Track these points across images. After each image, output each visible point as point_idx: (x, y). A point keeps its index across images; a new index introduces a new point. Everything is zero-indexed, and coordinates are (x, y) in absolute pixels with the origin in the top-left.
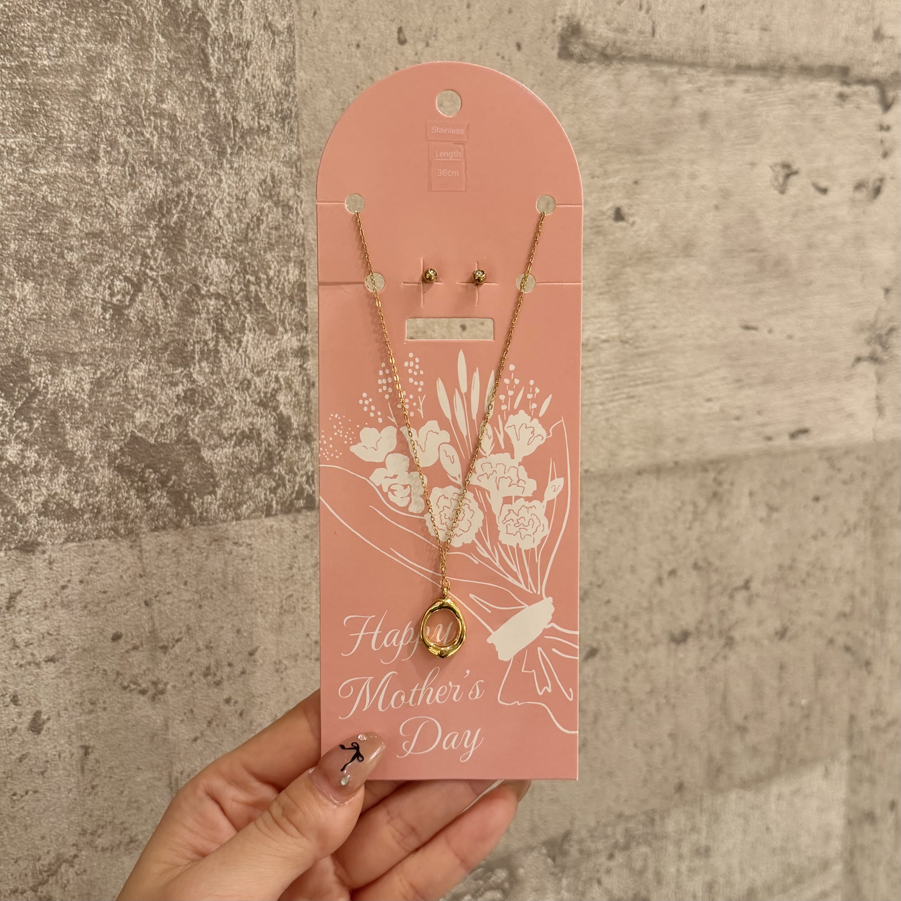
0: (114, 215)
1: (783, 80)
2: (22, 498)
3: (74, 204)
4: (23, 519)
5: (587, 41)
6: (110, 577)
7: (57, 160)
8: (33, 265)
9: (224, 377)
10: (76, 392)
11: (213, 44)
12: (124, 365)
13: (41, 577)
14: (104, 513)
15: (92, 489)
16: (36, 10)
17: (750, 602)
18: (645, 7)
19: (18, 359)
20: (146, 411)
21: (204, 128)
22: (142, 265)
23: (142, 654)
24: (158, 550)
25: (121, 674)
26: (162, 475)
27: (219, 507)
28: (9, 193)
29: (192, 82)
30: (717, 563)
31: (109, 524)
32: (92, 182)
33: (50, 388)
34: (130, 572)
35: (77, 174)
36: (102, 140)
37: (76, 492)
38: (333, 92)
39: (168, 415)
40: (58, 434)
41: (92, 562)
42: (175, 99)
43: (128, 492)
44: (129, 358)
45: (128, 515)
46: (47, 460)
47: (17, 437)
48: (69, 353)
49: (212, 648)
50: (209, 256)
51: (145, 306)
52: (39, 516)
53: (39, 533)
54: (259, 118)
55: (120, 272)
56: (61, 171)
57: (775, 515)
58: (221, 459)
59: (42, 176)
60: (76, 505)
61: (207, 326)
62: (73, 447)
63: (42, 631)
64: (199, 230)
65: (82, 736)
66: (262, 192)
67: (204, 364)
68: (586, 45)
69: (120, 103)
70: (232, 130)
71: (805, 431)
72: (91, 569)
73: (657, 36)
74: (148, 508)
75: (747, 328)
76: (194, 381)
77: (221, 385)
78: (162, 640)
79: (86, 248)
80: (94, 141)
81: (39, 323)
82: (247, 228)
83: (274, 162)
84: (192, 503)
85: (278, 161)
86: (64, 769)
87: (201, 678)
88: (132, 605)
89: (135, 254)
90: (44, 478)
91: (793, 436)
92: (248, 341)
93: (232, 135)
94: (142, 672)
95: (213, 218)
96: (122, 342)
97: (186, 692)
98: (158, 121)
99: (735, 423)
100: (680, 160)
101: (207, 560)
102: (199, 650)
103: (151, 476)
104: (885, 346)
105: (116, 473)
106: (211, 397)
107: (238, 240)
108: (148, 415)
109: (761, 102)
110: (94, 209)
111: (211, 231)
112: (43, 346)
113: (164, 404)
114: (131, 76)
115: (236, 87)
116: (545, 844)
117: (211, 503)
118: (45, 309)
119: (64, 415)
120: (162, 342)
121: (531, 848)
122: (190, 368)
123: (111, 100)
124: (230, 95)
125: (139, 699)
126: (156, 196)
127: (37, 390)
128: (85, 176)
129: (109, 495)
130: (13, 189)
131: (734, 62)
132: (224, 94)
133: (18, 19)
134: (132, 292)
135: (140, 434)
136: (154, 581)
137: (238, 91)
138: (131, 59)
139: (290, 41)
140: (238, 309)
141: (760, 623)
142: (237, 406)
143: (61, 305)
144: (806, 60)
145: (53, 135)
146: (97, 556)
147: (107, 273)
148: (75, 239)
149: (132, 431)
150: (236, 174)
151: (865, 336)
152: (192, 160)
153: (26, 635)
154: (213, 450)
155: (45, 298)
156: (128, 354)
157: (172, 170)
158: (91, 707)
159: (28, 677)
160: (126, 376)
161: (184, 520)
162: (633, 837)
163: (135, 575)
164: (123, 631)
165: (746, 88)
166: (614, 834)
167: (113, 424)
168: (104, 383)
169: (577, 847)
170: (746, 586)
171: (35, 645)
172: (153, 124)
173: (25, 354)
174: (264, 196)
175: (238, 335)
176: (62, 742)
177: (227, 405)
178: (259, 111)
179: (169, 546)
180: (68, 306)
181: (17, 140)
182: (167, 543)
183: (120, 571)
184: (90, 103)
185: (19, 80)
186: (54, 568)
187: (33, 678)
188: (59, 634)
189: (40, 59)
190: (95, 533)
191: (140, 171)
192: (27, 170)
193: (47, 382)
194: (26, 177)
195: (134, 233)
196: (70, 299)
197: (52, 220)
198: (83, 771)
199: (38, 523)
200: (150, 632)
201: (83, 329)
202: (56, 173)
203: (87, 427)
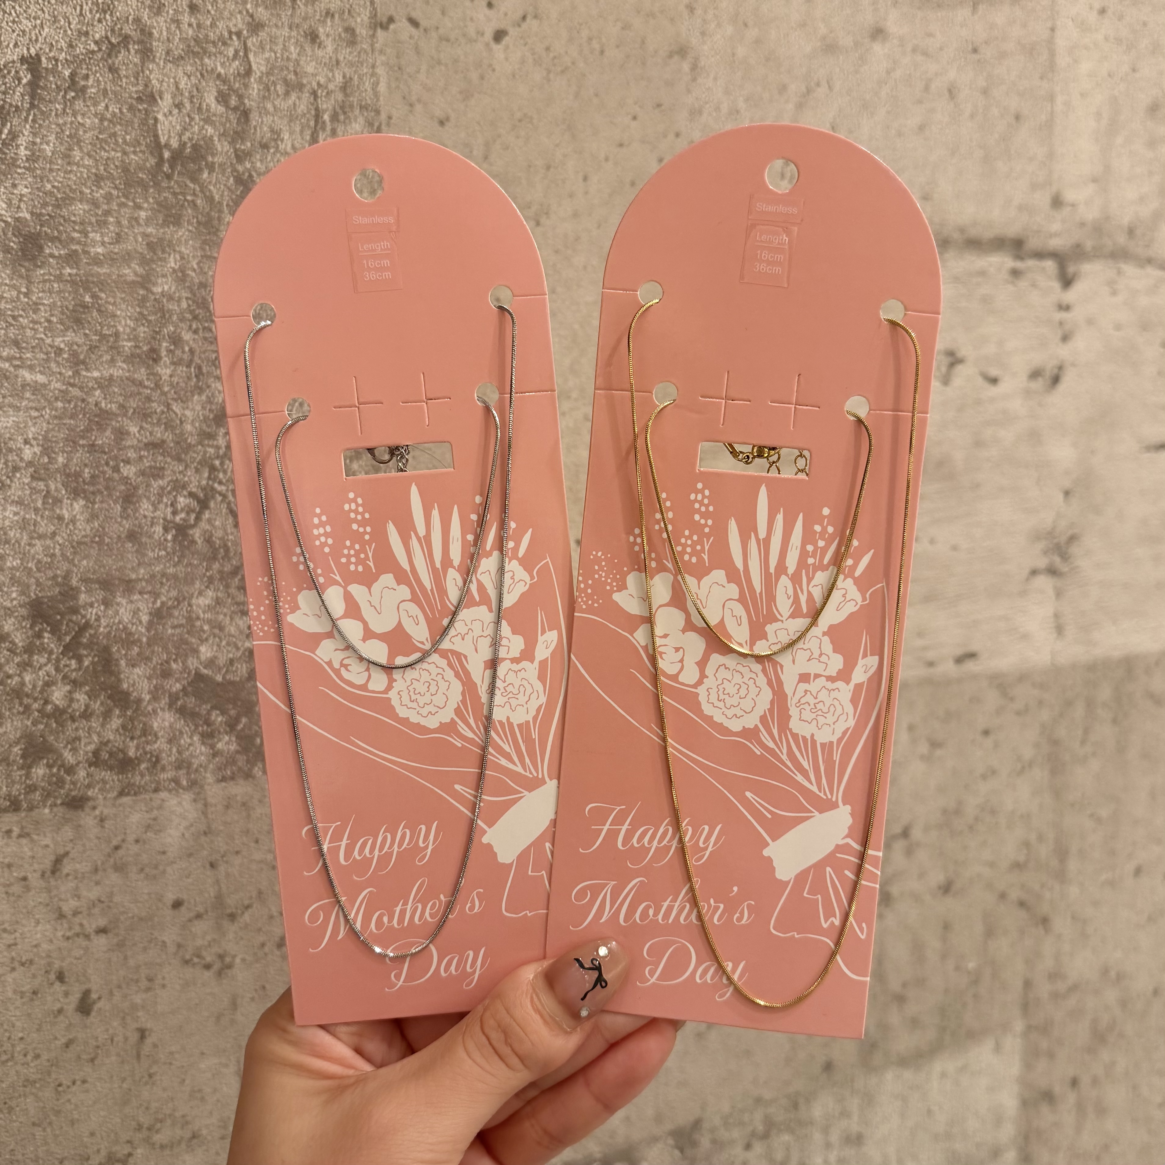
0: (178, 422)
2: (69, 746)
3: (132, 410)
4: (70, 770)
6: (170, 835)
7: (113, 361)
8: (84, 481)
10: (133, 624)
12: (188, 592)
13: (92, 836)
14: (164, 762)
15: (150, 734)
16: (88, 191)
17: (909, 852)
19: (66, 589)
20: (213, 645)
22: (209, 478)
23: (207, 923)
24: (225, 803)
25: (183, 947)
26: (230, 716)
28: (57, 399)
31: (169, 775)
32: (152, 386)
33: (102, 621)
34: (193, 829)
35: (136, 376)
36: (164, 338)
37: (132, 738)
39: (238, 649)
40: (112, 673)
41: (150, 819)
43: (191, 737)
44: (193, 583)
45: (191, 764)
46: (99, 703)
47: (65, 677)
48: (124, 580)
51: (212, 525)
52: (90, 766)
53: (89, 786)
55: (184, 487)
56: (116, 373)
57: (938, 752)
59: (95, 379)
60: (131, 753)
62: (129, 688)
63: (92, 898)
65: (138, 1017)
69: (184, 295)
71: (973, 655)
72: (149, 827)
74: (214, 755)
78: (230, 907)
79: (145, 461)
80: (154, 338)
81: (91, 547)
86: (117, 1055)
87: (276, 948)
88: (194, 866)
89: (202, 465)
90: (95, 724)
91: (959, 660)
94: (206, 943)
96: (186, 567)
97: (258, 965)
102: (271, 917)
104: (1064, 556)
105: (178, 715)
108: (215, 649)
112: (95, 572)
113: (233, 636)
114: (198, 264)
116: (672, 1133)
118: (98, 530)
119: (118, 651)
121: (656, 1139)
123: (174, 293)
125: (202, 975)
127: (87, 623)
128: (145, 378)
129: (170, 741)
130: (62, 394)
133: (68, 201)
134: (198, 509)
135: (205, 671)
136: (220, 840)
138: (197, 245)
141: (921, 876)
143: (117, 525)
144: (973, 233)
145: (107, 332)
146: (155, 812)
147: (169, 488)
148: (132, 450)
149: (197, 667)
151: (1041, 545)
153: (73, 903)
155: (98, 518)
156: (192, 579)
158: (148, 984)
159: (76, 950)
160: (190, 605)
161: (256, 769)
162: (773, 1124)
163: (198, 832)
164: (185, 897)
166: (751, 1120)
167: (175, 661)
168: (164, 614)
169: (710, 1137)
170: (905, 834)
171: (85, 914)
173: (74, 582)
176: (115, 1024)
179: (239, 798)
180: (123, 527)
181: (66, 339)
182: (236, 795)
183: (182, 827)
184: (150, 295)
185: (68, 270)
186: (106, 826)
187: (82, 952)
188: (111, 901)
189: (94, 247)
190: (153, 786)
191: (208, 372)
192: (77, 373)
193: (99, 613)
194: (77, 381)
195: (200, 443)
196: (126, 518)
197: (106, 428)
198: (138, 1056)
199: (88, 774)
200: (215, 898)
201: (140, 552)
202: (111, 376)
203: (145, 664)
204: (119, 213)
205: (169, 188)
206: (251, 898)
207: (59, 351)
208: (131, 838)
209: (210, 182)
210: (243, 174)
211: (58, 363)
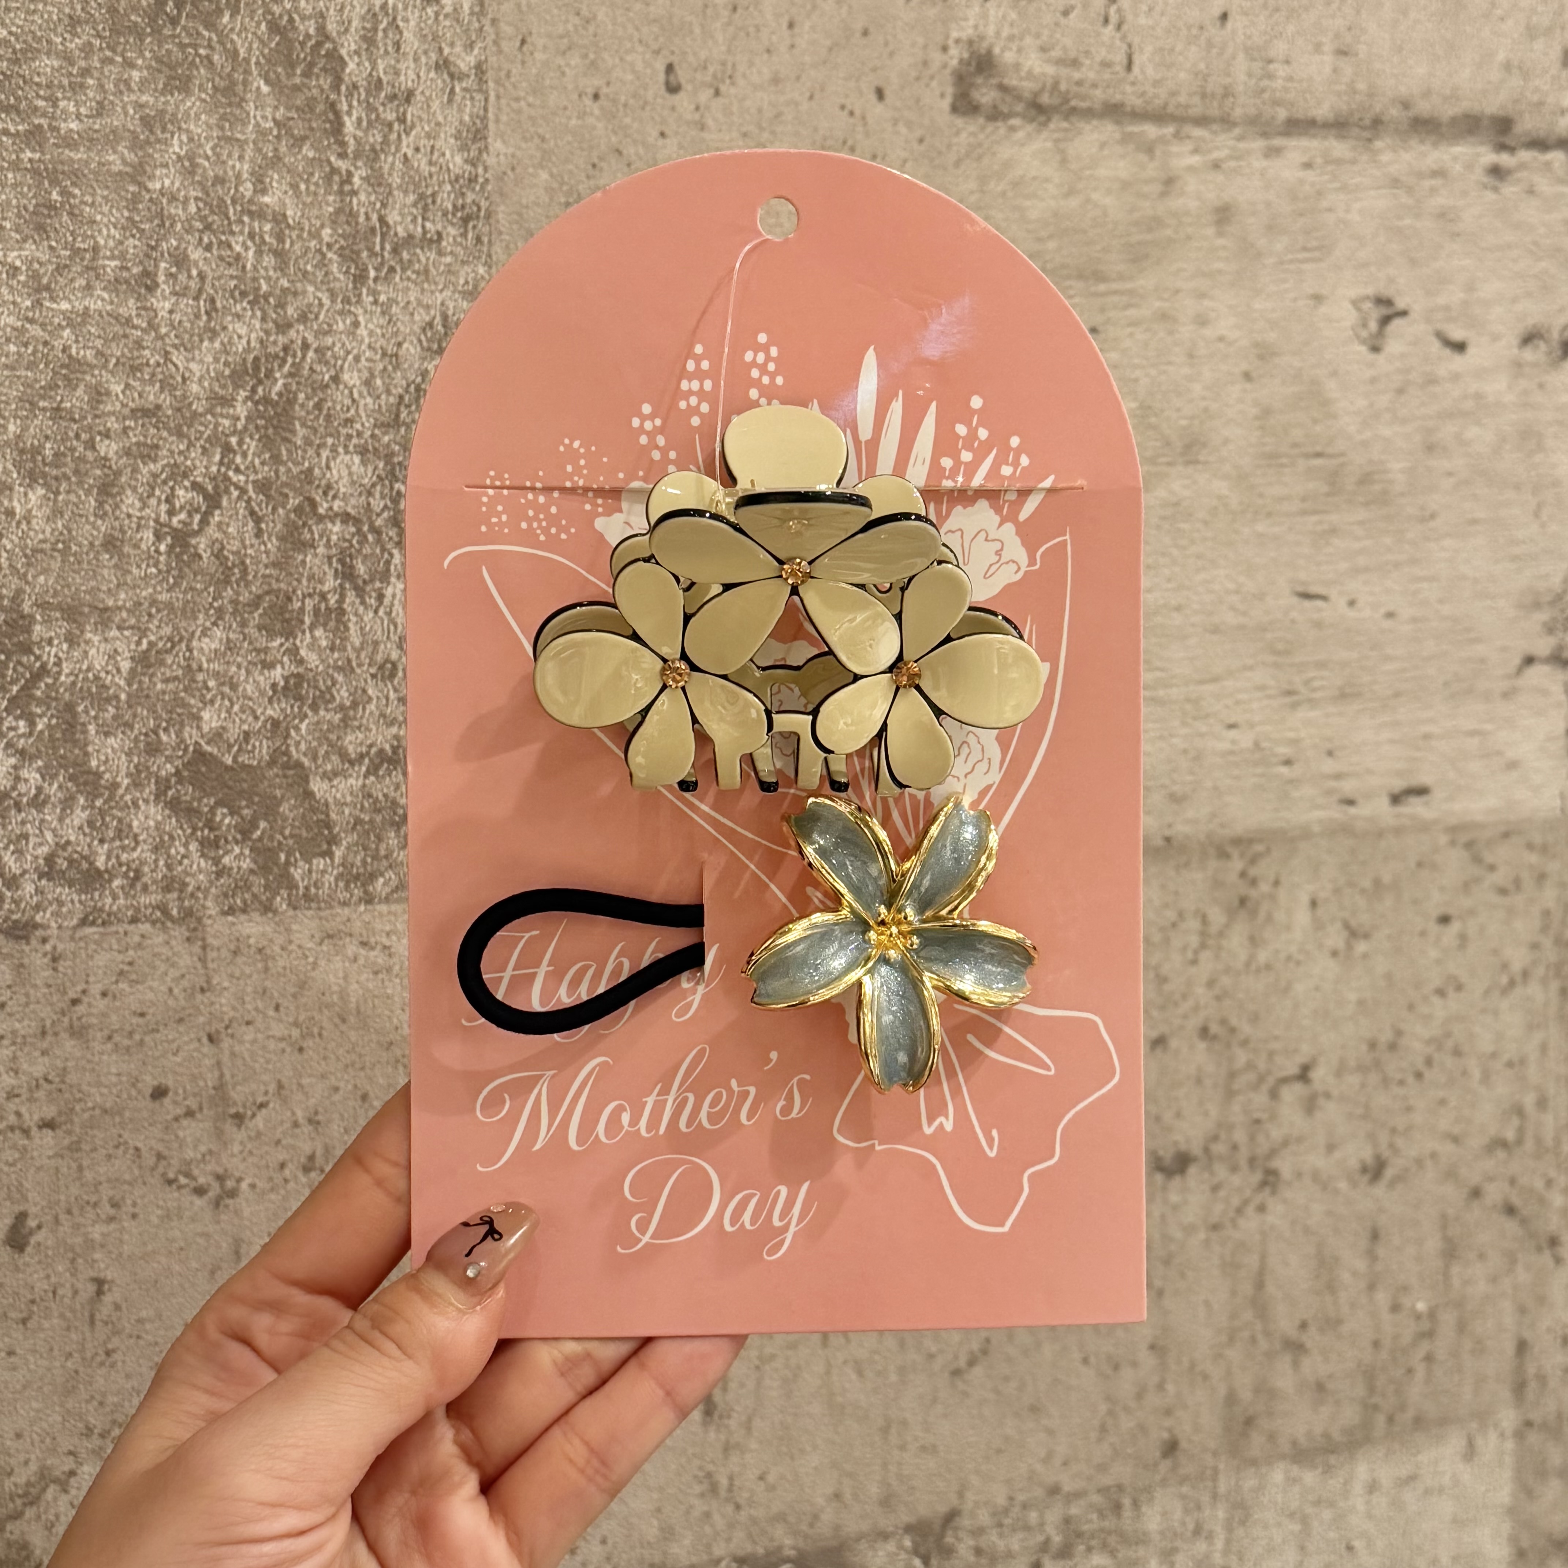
0: (179, 379)
1: (1378, 144)
2: (12, 847)
3: (114, 361)
5: (1006, 81)
6: (151, 988)
7: (89, 287)
8: (43, 460)
9: (353, 656)
10: (107, 673)
11: (349, 95)
12: (186, 630)
13: (38, 982)
14: (146, 879)
15: (127, 837)
16: (59, 40)
17: (1310, 1105)
18: (1114, 18)
19: (14, 616)
20: (220, 710)
21: (331, 236)
22: (221, 463)
23: (201, 1125)
24: (232, 947)
25: (165, 1158)
26: (243, 819)
27: (337, 880)
28: (8, 340)
29: (314, 159)
30: (1246, 1029)
31: (154, 898)
32: (144, 325)
33: (64, 665)
34: (185, 983)
35: (121, 311)
36: (162, 255)
37: (102, 841)
38: (552, 175)
39: (256, 718)
40: (75, 742)
41: (123, 962)
42: (284, 187)
43: (186, 845)
44: (196, 618)
45: (185, 885)
46: (56, 785)
47: (9, 744)
48: (96, 608)
49: (318, 1123)
50: (334, 450)
51: (225, 533)
52: (40, 879)
53: (38, 908)
54: (424, 219)
56: (95, 305)
57: (1361, 947)
58: (343, 796)
59: (63, 313)
60: (100, 863)
61: (326, 568)
62: (98, 766)
63: (36, 1074)
64: (318, 406)
65: (94, 1261)
66: (425, 344)
67: (319, 633)
68: (1003, 88)
69: (193, 194)
70: (378, 240)
71: (1421, 791)
72: (121, 973)
73: (1136, 70)
74: (219, 874)
75: (1306, 596)
76: (301, 662)
77: (347, 669)
78: (235, 1103)
79: (131, 434)
80: (148, 256)
81: (52, 557)
82: (399, 404)
83: (447, 293)
84: (292, 870)
85: (454, 292)
86: (62, 1316)
87: (300, 1174)
88: (186, 1039)
89: (211, 444)
90: (50, 816)
91: (1396, 799)
92: (394, 596)
93: (378, 248)
94: (199, 1156)
95: (341, 387)
96: (185, 592)
97: (273, 1196)
98: (256, 224)
99: (1284, 770)
100: (1177, 291)
101: (314, 969)
102: (296, 1125)
103: (225, 820)
105: (167, 812)
106: (329, 689)
107: (383, 425)
108: (223, 716)
109: (1336, 185)
110: (147, 370)
111: (338, 408)
112: (56, 594)
113: (250, 699)
114: (213, 149)
115: (386, 167)
116: (909, 1529)
117: (324, 872)
118: (61, 533)
119: (86, 712)
120: (250, 592)
121: (884, 1536)
122: (295, 638)
123: (179, 190)
124: (376, 181)
125: (192, 1203)
126: (248, 350)
127: (43, 666)
128: (134, 313)
129: (156, 849)
130: (15, 333)
131: (1282, 114)
132: (366, 179)
133: (30, 55)
134: (203, 509)
135: (209, 749)
136: (223, 1001)
137: (390, 174)
138: (213, 121)
139: (480, 90)
140: (379, 541)
141: (1331, 1148)
142: (372, 707)
143: (88, 527)
144: (1423, 108)
145: (82, 246)
146: (131, 952)
147: (164, 476)
148: (113, 419)
149: (196, 743)
150: (383, 313)
151: (1543, 616)
152: (311, 289)
153: (8, 1080)
154: (330, 780)
155: (62, 516)
156: (193, 612)
157: (276, 306)
158: (112, 1212)
159: (8, 1152)
160: (190, 649)
161: (279, 899)
162: (1079, 1535)
163: (193, 988)
164: (170, 1082)
165: (1305, 159)
166: (1042, 1524)
167: (166, 730)
168: (153, 660)
169: (971, 1543)
170: (1304, 1075)
171: (24, 1097)
172: (247, 230)
173: (26, 607)
174: (429, 349)
175: (378, 584)
176: (60, 1268)
177: (355, 705)
178: (425, 208)
179: (252, 941)
180: (98, 529)
181: (23, 253)
182: (249, 937)
183: (168, 979)
184: (144, 193)
185: (29, 154)
186: (61, 969)
187: (17, 1155)
188: (63, 1082)
189: (65, 121)
190: (129, 913)
191: (224, 307)
192: (38, 303)
193: (61, 654)
194: (37, 314)
195: (210, 411)
196: (101, 518)
197: (77, 386)
198: (92, 1322)
199: (36, 890)
200: (214, 1088)
201: (122, 569)
202: (86, 308)
203: (123, 733)
204: (102, 73)
205: (174, 36)
206: (266, 1093)
207: (14, 271)
208: (96, 989)
209: (232, 29)
210: (281, 16)
211: (11, 287)
